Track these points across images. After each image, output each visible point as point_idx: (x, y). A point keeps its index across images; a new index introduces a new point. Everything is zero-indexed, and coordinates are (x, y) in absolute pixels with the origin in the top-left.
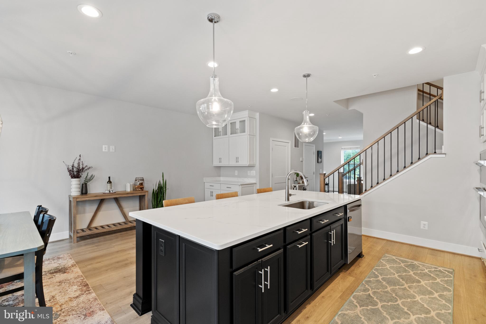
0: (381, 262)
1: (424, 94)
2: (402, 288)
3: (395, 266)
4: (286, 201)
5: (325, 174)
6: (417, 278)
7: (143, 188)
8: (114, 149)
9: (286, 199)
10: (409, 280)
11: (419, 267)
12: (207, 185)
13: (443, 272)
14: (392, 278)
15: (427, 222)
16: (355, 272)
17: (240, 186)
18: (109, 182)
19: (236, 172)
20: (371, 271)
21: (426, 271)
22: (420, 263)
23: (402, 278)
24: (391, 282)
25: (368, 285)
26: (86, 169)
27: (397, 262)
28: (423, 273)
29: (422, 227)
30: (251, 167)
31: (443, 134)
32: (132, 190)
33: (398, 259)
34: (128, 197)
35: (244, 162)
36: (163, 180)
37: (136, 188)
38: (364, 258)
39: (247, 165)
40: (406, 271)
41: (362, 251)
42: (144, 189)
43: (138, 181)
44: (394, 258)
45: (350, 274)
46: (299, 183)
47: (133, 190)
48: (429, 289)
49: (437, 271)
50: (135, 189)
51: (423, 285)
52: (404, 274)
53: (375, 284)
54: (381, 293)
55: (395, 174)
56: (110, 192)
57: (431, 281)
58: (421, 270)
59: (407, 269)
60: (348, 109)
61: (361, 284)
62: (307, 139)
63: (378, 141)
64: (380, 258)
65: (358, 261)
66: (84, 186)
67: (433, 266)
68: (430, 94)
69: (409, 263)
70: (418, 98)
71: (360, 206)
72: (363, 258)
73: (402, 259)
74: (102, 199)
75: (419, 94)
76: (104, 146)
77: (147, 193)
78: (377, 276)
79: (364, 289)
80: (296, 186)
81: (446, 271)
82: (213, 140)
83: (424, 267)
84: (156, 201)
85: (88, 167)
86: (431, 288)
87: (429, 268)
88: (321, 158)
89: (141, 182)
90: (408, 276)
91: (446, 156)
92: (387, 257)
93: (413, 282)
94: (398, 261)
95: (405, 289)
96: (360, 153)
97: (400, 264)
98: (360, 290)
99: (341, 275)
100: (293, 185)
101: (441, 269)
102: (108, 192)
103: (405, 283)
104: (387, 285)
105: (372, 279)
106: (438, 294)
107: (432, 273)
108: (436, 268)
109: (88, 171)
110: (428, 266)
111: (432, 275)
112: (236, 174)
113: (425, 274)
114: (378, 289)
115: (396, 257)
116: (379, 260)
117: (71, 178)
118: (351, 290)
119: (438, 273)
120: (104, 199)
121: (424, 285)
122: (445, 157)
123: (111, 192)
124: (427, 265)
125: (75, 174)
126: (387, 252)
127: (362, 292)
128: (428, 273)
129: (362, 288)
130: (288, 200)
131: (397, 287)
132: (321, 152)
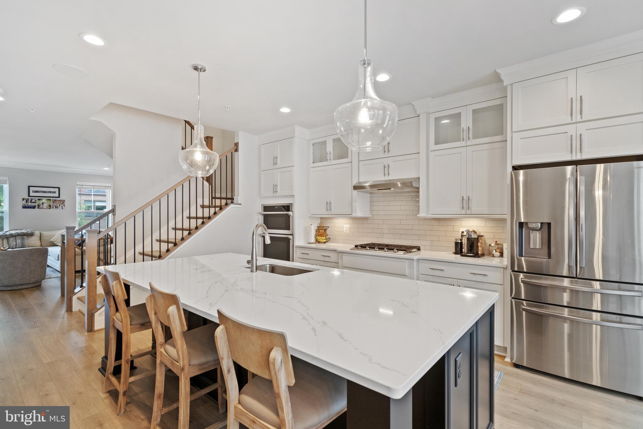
122: (240, 207)
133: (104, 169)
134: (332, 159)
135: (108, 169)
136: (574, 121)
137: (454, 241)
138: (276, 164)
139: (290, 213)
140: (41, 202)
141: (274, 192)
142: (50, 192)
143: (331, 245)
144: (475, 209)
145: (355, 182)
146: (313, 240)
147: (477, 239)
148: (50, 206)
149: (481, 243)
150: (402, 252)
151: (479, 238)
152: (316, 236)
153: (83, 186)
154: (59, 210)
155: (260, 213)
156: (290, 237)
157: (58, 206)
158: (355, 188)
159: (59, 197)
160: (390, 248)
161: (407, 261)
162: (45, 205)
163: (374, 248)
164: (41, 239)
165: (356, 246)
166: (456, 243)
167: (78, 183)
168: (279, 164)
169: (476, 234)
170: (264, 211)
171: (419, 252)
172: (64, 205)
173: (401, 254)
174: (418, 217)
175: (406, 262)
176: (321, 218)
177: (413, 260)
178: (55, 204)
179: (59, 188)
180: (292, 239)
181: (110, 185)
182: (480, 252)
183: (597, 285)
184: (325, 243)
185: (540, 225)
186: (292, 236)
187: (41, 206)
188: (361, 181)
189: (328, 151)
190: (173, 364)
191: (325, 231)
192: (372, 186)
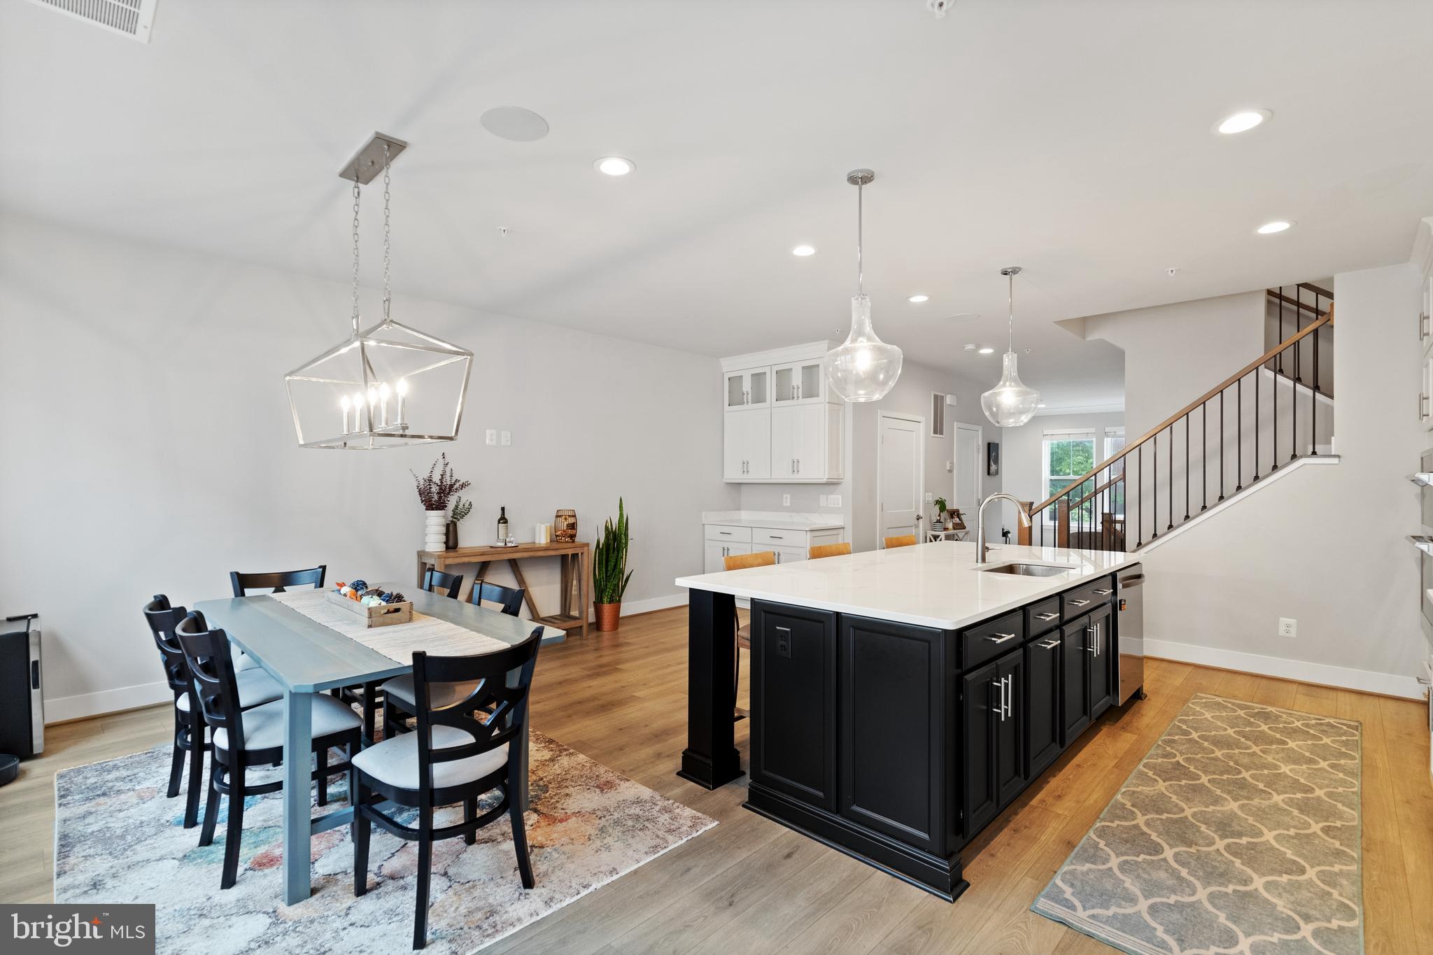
0: (1191, 708)
1: (1283, 302)
2: (1248, 753)
3: (1224, 714)
4: (977, 562)
5: (1032, 504)
6: (1278, 736)
7: (575, 536)
8: (494, 437)
9: (977, 559)
10: (1259, 738)
11: (1281, 717)
12: (712, 532)
13: (1335, 726)
14: (1222, 735)
15: (1295, 620)
16: (1135, 724)
17: (809, 533)
18: (503, 520)
19: (786, 498)
20: (1171, 725)
21: (1298, 724)
22: (1281, 710)
23: (1244, 737)
24: (1217, 742)
25: (1172, 748)
26: (455, 487)
27: (1227, 707)
28: (1291, 728)
29: (1282, 632)
30: (832, 484)
31: (1332, 408)
32: (549, 541)
33: (1230, 703)
34: (537, 557)
35: (816, 471)
36: (621, 515)
37: (557, 536)
38: (1149, 700)
39: (824, 481)
40: (1250, 724)
41: (1142, 686)
42: (577, 539)
43: (566, 519)
44: (1220, 700)
45: (1123, 728)
46: (946, 529)
47: (551, 541)
48: (1307, 754)
49: (1321, 724)
50: (555, 538)
51: (1293, 749)
52: (1248, 729)
53: (1185, 746)
54: (1202, 760)
55: (1215, 505)
56: (506, 544)
57: (1309, 742)
58: (1285, 722)
59: (1252, 720)
60: (1085, 339)
61: (1155, 746)
62: (1011, 420)
63: (1172, 424)
64: (1186, 701)
65: (1136, 705)
66: (451, 528)
67: (1312, 716)
68: (1298, 304)
69: (1256, 710)
70: (1269, 312)
71: (1139, 576)
72: (1145, 701)
73: (1238, 702)
74: (484, 563)
75: (1269, 303)
76: (488, 432)
77: (586, 548)
78: (1186, 733)
79: (1164, 753)
80: (939, 536)
81: (1342, 724)
82: (725, 413)
83: (1293, 717)
84: (604, 570)
85: (461, 483)
86: (1312, 753)
87: (1304, 720)
88: (996, 462)
89: (571, 520)
90: (1259, 734)
91: (1339, 461)
92: (1202, 698)
93: (1271, 743)
94: (1229, 705)
95: (1254, 754)
96: (1124, 453)
97: (1235, 711)
98: (1157, 755)
99: (1105, 730)
100: (930, 533)
101: (1332, 721)
102: (503, 544)
103: (1252, 744)
104: (1214, 748)
105: (1176, 737)
106: (1327, 763)
107: (1310, 728)
108: (1320, 720)
109: (460, 493)
110: (1300, 716)
111: (1312, 731)
112: (785, 504)
113: (1296, 731)
114: (1196, 754)
115: (1224, 699)
116: (1184, 704)
117: (427, 509)
118: (1135, 755)
119: (1325, 728)
120: (490, 561)
121: (1296, 748)
122: (1337, 462)
123: (509, 545)
124: (1300, 713)
125: (436, 497)
126: (1200, 689)
127: (1162, 758)
128: (1302, 728)
129: (1160, 752)
130: (984, 560)
131: (1237, 751)
132: (997, 446)
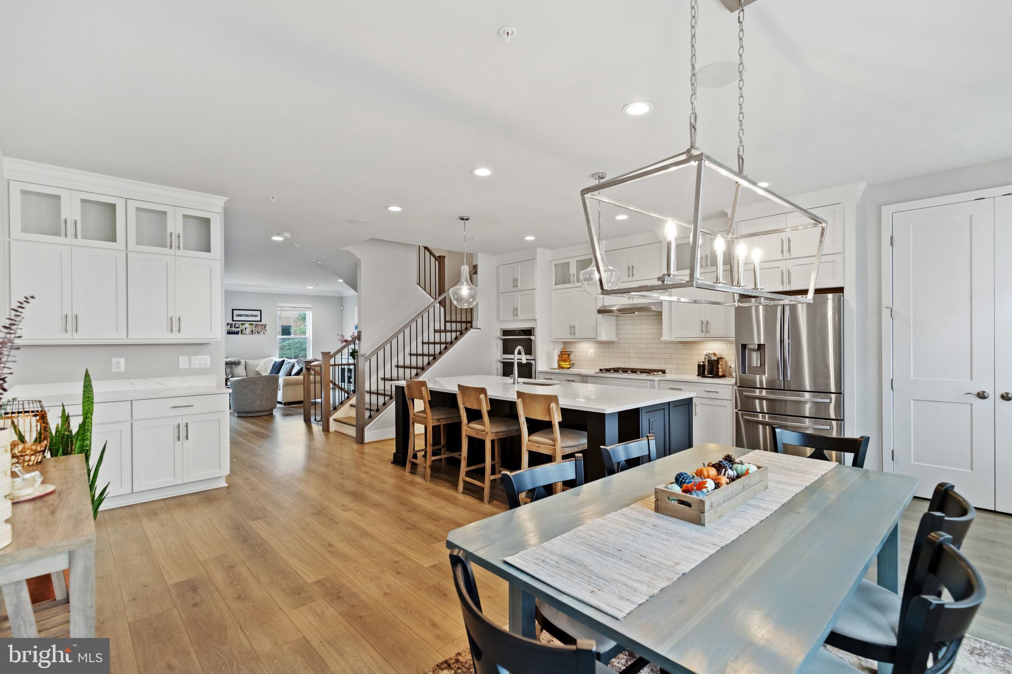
19: (118, 362)
112: (115, 370)
133: (308, 287)
134: (576, 281)
135: (311, 288)
136: (785, 258)
137: (697, 363)
138: (517, 286)
139: (532, 337)
140: (244, 327)
141: (514, 315)
142: (253, 315)
143: (574, 370)
144: (713, 332)
145: (599, 306)
146: (556, 365)
147: (718, 361)
148: (252, 331)
149: (721, 365)
150: (644, 375)
151: (720, 360)
152: (559, 361)
153: (284, 308)
154: (261, 336)
155: (498, 338)
156: (533, 362)
157: (260, 331)
158: (600, 312)
159: (261, 321)
160: (634, 371)
161: (649, 382)
162: (248, 330)
163: (618, 371)
164: (247, 367)
165: (601, 370)
166: (699, 366)
167: (279, 305)
168: (519, 286)
169: (715, 357)
170: (503, 335)
171: (664, 375)
172: (266, 330)
173: (644, 376)
174: (661, 341)
175: (647, 383)
176: (564, 342)
177: (655, 380)
178: (257, 329)
179: (261, 311)
180: (534, 364)
181: (310, 306)
182: (720, 374)
183: (807, 396)
184: (568, 368)
185: (757, 346)
186: (534, 361)
187: (244, 332)
188: (606, 304)
189: (571, 273)
190: (478, 433)
191: (568, 356)
192: (619, 310)
